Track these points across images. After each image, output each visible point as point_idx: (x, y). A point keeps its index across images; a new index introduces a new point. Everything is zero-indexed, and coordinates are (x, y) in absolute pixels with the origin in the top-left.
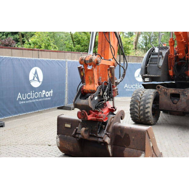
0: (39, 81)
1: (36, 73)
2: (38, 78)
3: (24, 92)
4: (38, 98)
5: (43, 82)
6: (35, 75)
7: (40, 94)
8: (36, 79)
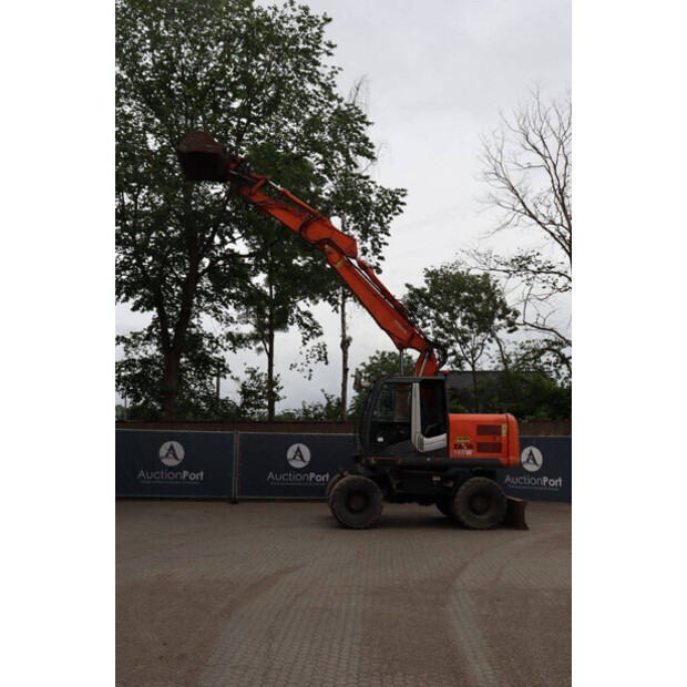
0: (303, 460)
2: (301, 457)
3: (277, 472)
4: (302, 481)
7: (306, 477)
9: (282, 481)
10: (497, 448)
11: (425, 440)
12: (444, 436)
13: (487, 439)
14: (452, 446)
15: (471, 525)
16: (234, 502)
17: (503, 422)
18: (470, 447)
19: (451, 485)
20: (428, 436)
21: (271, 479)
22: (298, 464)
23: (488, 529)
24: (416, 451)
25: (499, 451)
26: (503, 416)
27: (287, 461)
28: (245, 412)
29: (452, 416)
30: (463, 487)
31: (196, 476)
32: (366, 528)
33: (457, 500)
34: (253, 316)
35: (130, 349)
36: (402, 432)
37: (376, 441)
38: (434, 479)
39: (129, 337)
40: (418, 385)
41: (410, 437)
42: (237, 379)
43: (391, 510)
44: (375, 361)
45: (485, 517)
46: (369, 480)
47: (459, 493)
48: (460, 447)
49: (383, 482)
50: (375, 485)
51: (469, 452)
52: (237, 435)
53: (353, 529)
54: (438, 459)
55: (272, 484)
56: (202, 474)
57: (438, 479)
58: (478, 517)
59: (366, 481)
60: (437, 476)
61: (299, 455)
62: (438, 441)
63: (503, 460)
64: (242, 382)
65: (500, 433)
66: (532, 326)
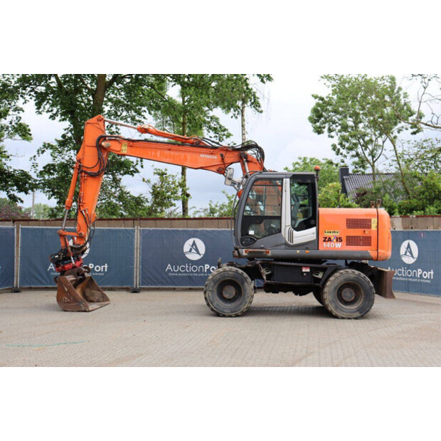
0: (198, 253)
1: (194, 244)
2: (197, 250)
3: (175, 264)
5: (204, 255)
6: (192, 246)
7: (201, 268)
8: (193, 251)
9: (179, 272)
10: (367, 241)
11: (295, 232)
12: (314, 230)
13: (357, 232)
14: (321, 239)
15: (339, 314)
16: (135, 291)
17: (373, 216)
18: (339, 240)
19: (320, 276)
20: (298, 229)
21: (169, 270)
22: (194, 257)
23: (356, 318)
24: (286, 244)
25: (369, 244)
26: (372, 210)
27: (184, 254)
28: (156, 211)
29: (322, 211)
30: (332, 278)
31: (101, 268)
32: (237, 316)
33: (326, 290)
34: (170, 125)
35: (56, 154)
36: (273, 225)
37: (248, 234)
38: (304, 270)
39: (55, 144)
40: (288, 180)
41: (280, 231)
42: (149, 181)
43: (262, 299)
44: (297, 166)
45: (354, 307)
46: (240, 271)
47: (328, 283)
48: (330, 240)
49: (254, 273)
50: (245, 275)
51: (339, 245)
52: (138, 231)
53: (224, 316)
54: (307, 251)
55: (170, 274)
56: (106, 266)
57: (308, 270)
58: (348, 307)
59: (237, 272)
60: (307, 267)
61: (195, 249)
62: (308, 234)
63: (373, 254)
64: (153, 183)
65: (369, 227)
66: (426, 125)
